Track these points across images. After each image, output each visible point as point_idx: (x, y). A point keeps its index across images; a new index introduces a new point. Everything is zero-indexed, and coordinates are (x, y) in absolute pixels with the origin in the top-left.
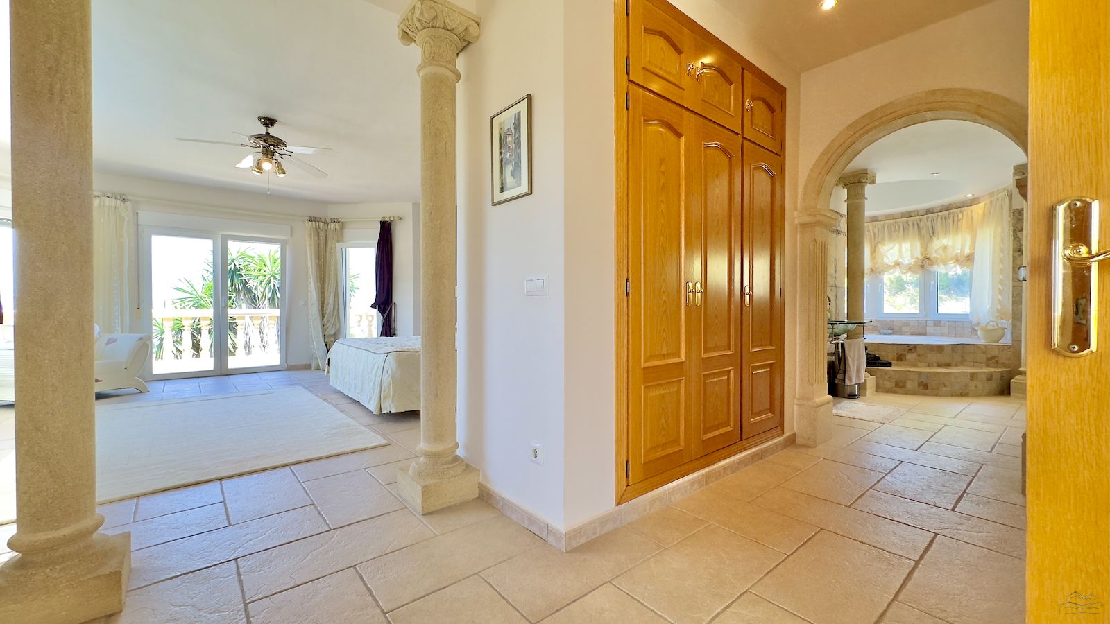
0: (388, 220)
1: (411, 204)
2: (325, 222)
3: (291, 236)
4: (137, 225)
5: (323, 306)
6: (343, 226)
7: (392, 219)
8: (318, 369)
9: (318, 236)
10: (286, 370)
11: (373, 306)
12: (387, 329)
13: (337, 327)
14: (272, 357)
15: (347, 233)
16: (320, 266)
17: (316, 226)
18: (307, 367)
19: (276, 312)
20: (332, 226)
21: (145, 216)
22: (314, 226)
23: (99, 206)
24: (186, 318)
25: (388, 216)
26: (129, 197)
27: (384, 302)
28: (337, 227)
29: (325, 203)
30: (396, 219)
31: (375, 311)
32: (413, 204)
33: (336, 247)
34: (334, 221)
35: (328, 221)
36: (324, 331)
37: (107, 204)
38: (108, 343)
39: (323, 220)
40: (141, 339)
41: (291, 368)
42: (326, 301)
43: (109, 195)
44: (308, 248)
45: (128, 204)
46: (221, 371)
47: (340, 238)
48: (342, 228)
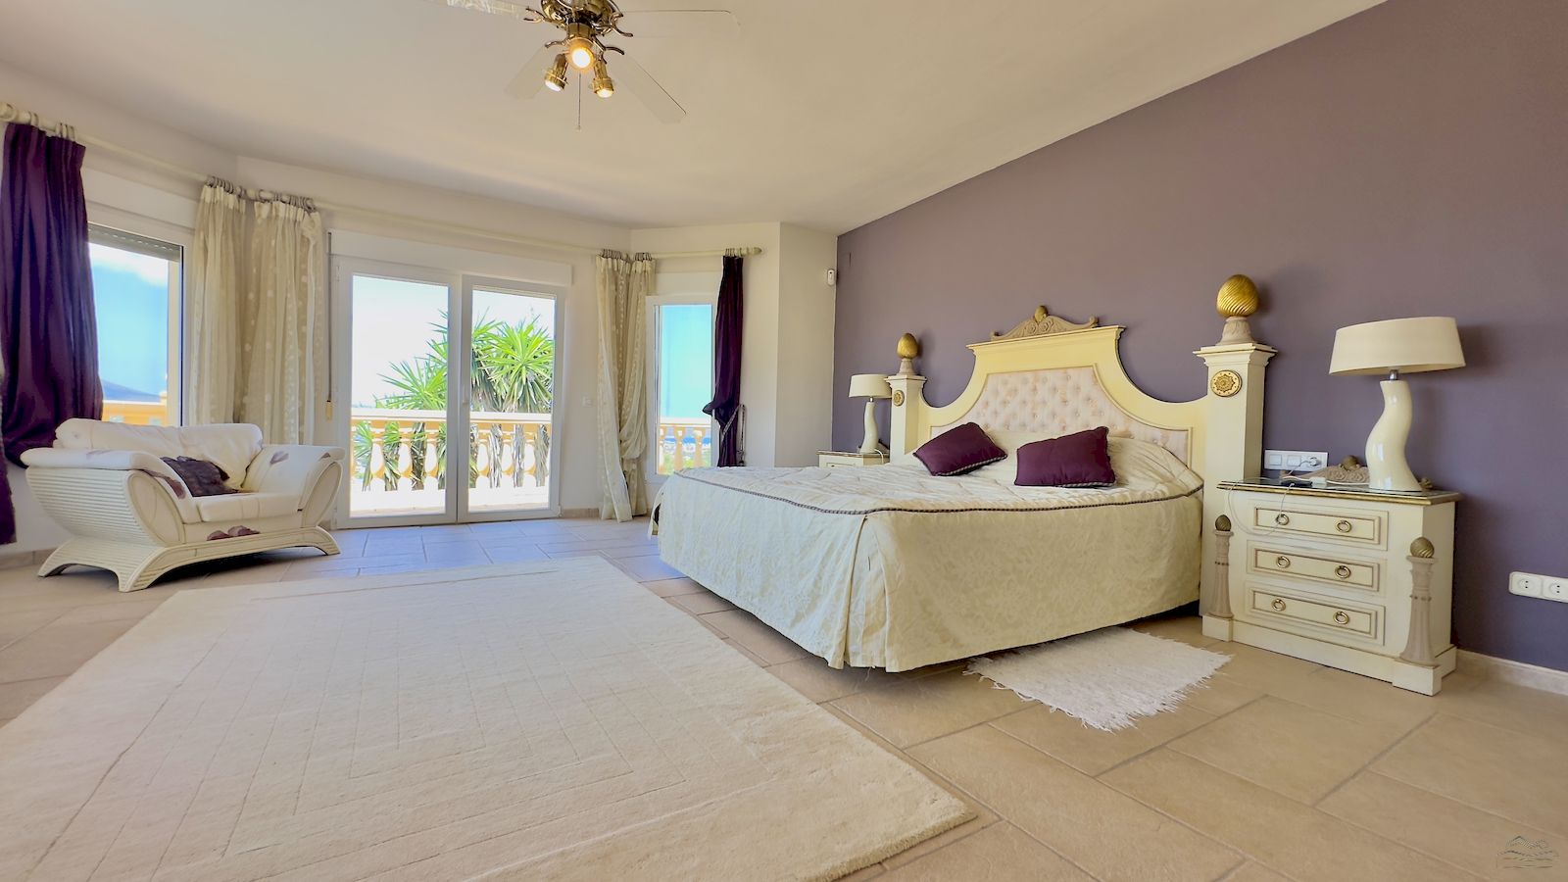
0: (736, 253)
1: (779, 224)
2: (628, 260)
3: (573, 283)
4: (330, 254)
5: (620, 408)
6: (657, 266)
7: (744, 252)
8: (611, 518)
9: (616, 284)
10: (559, 518)
11: (707, 410)
12: (730, 454)
13: (644, 444)
14: (536, 495)
15: (665, 279)
16: (618, 336)
17: (613, 266)
18: (593, 514)
19: (545, 418)
20: (639, 266)
21: (342, 242)
22: (610, 266)
23: (269, 217)
24: (405, 424)
25: (737, 247)
26: (317, 204)
27: (726, 404)
28: (648, 269)
29: (627, 225)
30: (752, 251)
31: (708, 421)
32: (782, 224)
33: (645, 304)
34: (642, 257)
35: (632, 257)
36: (622, 451)
37: (281, 214)
38: (273, 462)
39: (624, 256)
40: (327, 455)
41: (566, 515)
42: (626, 403)
43: (285, 198)
44: (600, 304)
45: (315, 215)
46: (457, 517)
47: (651, 287)
48: (656, 271)
